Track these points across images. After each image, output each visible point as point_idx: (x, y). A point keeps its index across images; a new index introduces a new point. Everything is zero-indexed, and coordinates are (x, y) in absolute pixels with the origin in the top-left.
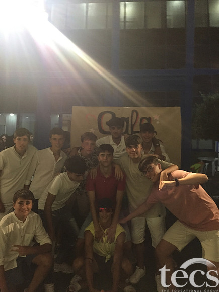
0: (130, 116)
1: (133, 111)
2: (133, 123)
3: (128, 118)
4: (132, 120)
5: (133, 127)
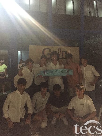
1: (59, 48)
4: (58, 52)
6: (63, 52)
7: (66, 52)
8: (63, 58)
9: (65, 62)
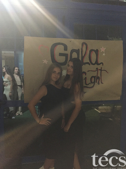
0: (80, 48)
1: (83, 44)
2: (83, 55)
3: (79, 49)
4: (82, 52)
5: (83, 58)
6: (91, 51)
7: (97, 52)
8: (90, 63)
9: (95, 70)
